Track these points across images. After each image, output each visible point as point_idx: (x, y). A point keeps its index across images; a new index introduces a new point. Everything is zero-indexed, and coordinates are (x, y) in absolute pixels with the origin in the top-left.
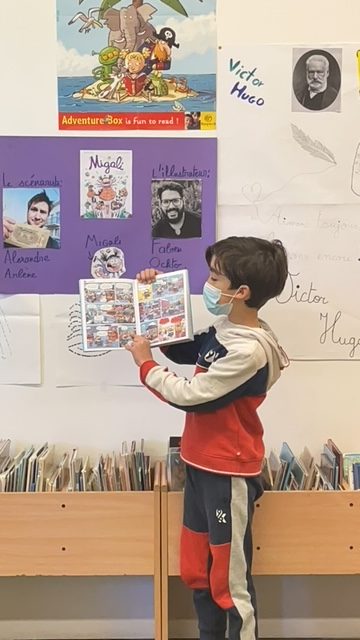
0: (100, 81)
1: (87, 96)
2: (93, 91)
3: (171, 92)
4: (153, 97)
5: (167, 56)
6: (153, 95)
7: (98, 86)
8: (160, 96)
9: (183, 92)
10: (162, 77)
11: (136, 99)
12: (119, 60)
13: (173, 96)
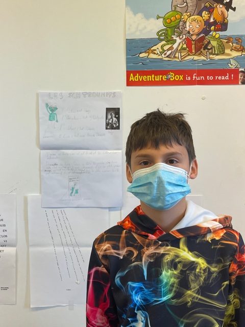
0: (164, 42)
1: (152, 56)
2: (157, 52)
3: (227, 51)
4: (211, 56)
5: (224, 18)
6: (211, 54)
7: (162, 47)
8: (217, 55)
9: (238, 50)
10: (219, 38)
11: (196, 58)
12: (181, 23)
13: (229, 55)
